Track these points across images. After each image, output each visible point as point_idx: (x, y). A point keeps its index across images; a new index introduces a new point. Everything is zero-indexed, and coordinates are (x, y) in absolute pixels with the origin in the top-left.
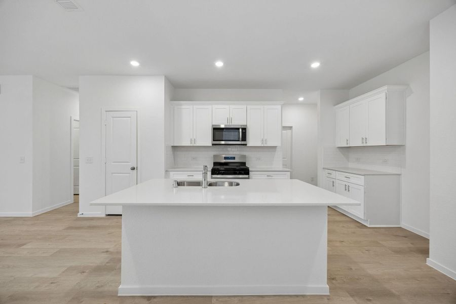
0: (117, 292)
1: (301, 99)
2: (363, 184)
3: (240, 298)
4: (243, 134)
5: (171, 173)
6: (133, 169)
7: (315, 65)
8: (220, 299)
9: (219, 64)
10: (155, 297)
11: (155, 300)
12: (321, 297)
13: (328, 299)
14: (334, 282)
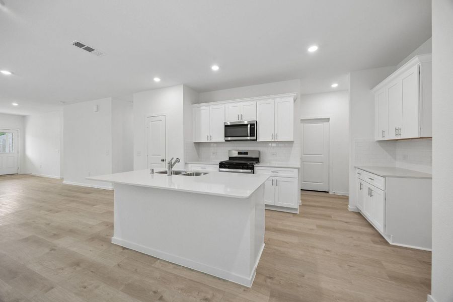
0: (111, 240)
1: (335, 85)
2: (383, 188)
3: (176, 266)
4: (251, 130)
5: (190, 165)
6: (163, 160)
7: (313, 49)
8: (163, 263)
10: (127, 249)
11: (127, 251)
12: (240, 286)
13: (244, 290)
14: (269, 280)
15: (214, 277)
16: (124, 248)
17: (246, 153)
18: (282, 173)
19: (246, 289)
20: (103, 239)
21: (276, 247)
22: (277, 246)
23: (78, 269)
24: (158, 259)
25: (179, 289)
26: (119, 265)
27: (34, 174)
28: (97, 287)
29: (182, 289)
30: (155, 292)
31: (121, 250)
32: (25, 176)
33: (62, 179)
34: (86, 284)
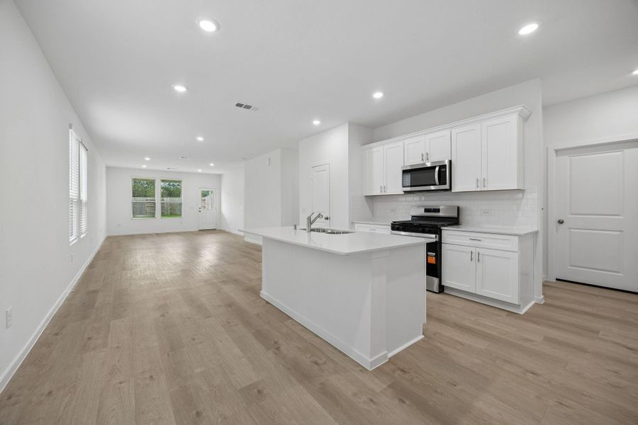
0: (259, 293)
4: (441, 174)
6: (327, 219)
8: (294, 323)
9: (378, 95)
10: (270, 304)
12: (359, 365)
13: (361, 370)
14: (399, 372)
15: (336, 348)
16: (268, 303)
17: (438, 210)
18: (487, 242)
19: (363, 370)
20: (254, 291)
21: (439, 344)
22: (441, 343)
23: (229, 309)
24: (292, 319)
25: (296, 347)
26: (258, 314)
27: (227, 230)
28: (236, 325)
29: (299, 348)
30: (275, 343)
31: (265, 303)
32: (221, 232)
33: (244, 237)
34: (230, 321)
